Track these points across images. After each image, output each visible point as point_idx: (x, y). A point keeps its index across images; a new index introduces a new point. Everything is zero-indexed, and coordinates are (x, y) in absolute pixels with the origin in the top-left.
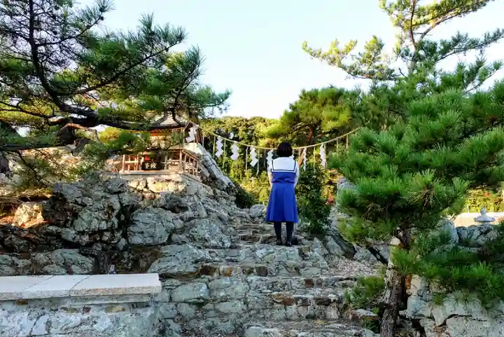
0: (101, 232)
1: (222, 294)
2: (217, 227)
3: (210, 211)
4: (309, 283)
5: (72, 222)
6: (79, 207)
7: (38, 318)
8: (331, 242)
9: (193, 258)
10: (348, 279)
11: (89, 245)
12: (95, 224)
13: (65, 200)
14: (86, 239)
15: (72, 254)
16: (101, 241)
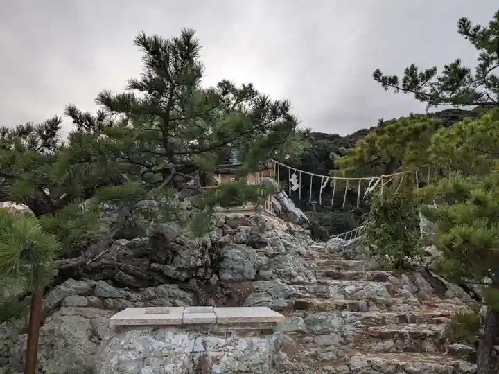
0: (196, 268)
1: (319, 328)
2: (300, 263)
3: (288, 246)
4: (403, 319)
5: (173, 259)
6: (178, 245)
7: (196, 339)
8: (420, 279)
9: (286, 294)
10: (441, 315)
11: (187, 280)
12: (193, 262)
13: (165, 240)
14: (185, 275)
15: (174, 289)
16: (197, 277)
